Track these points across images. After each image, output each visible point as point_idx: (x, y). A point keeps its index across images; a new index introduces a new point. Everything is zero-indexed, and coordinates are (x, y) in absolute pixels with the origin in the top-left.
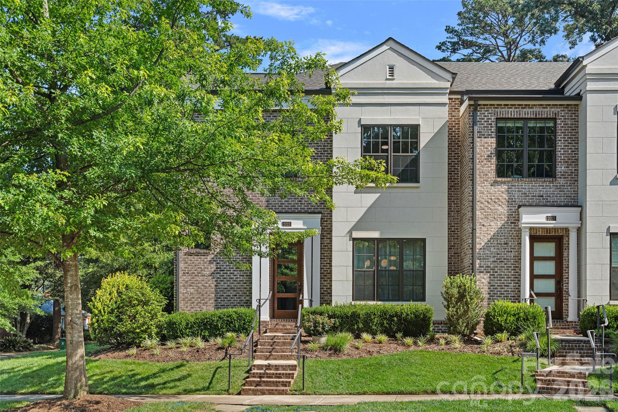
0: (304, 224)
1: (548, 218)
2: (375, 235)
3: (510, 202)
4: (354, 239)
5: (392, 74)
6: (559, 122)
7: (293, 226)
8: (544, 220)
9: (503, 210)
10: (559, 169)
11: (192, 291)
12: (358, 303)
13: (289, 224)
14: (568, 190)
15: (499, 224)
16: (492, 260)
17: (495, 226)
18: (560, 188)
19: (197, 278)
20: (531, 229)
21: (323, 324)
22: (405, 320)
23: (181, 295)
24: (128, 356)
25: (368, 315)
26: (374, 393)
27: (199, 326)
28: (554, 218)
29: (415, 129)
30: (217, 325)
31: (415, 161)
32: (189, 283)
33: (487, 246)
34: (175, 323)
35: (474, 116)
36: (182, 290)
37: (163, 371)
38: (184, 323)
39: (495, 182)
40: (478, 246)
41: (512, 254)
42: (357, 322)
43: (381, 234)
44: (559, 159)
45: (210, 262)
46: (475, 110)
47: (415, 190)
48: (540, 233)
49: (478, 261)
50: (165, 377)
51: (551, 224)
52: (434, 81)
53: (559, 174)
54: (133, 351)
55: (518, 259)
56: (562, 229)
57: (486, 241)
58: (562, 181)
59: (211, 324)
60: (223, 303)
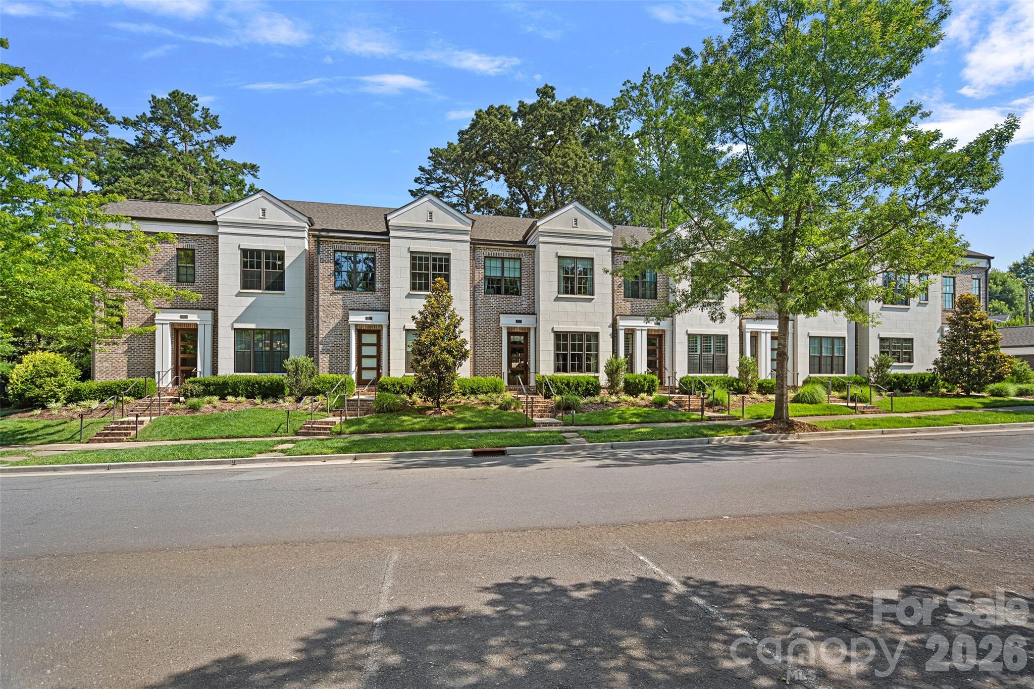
0: (198, 317)
1: (366, 318)
2: (253, 326)
3: (344, 307)
4: (235, 329)
5: (264, 214)
6: (377, 255)
7: (189, 319)
8: (364, 320)
9: (339, 312)
10: (377, 286)
11: (107, 365)
12: (238, 374)
13: (186, 317)
14: (383, 300)
15: (336, 321)
16: (331, 345)
17: (333, 322)
18: (378, 299)
19: (111, 355)
20: (356, 325)
21: (191, 390)
22: (264, 386)
23: (97, 368)
24: (32, 416)
25: (235, 383)
26: (186, 439)
27: (101, 392)
28: (371, 319)
29: (282, 253)
30: (116, 391)
31: (282, 276)
32: (104, 359)
33: (327, 336)
34: (80, 390)
35: (318, 248)
36: (97, 364)
37: (49, 426)
38: (88, 390)
39: (333, 293)
40: (321, 336)
41: (345, 342)
42: (227, 388)
43: (257, 325)
44: (377, 279)
45: (123, 344)
46: (319, 244)
47: (281, 296)
48: (364, 328)
49: (321, 347)
50: (41, 432)
51: (369, 322)
52: (295, 222)
53: (377, 290)
54: (38, 412)
55: (348, 345)
56: (379, 325)
57: (327, 332)
58: (379, 294)
59: (110, 391)
60: (133, 374)
